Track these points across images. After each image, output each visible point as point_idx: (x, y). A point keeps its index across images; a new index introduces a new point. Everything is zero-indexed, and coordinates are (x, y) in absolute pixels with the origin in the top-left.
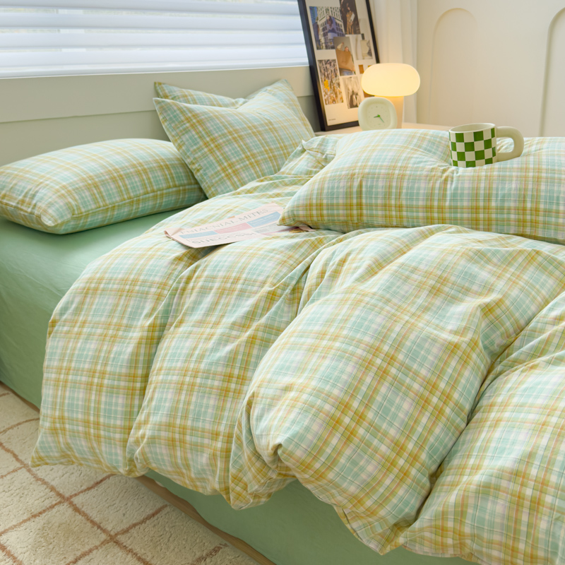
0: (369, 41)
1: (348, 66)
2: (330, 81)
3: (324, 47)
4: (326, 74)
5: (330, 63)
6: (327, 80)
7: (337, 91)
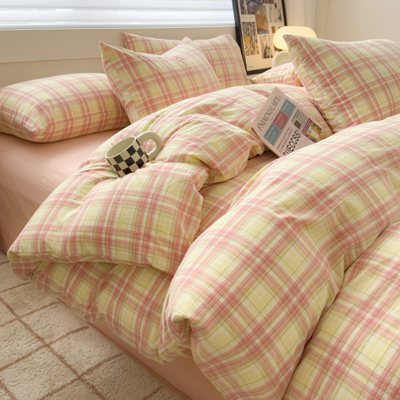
0: (280, 9)
2: (250, 38)
3: (247, 13)
4: (247, 32)
5: (251, 24)
6: (248, 37)
7: (255, 45)
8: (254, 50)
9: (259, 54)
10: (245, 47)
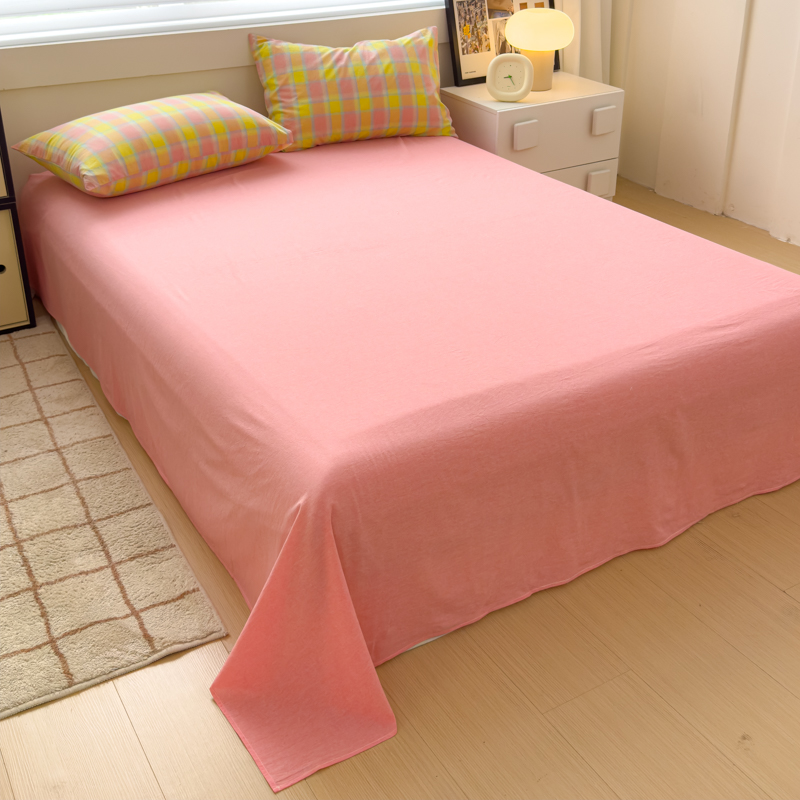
1: (504, 6)
2: (472, 25)
4: (468, 17)
5: (476, 4)
6: (467, 25)
7: (483, 37)
8: (480, 44)
9: (489, 50)
10: (460, 42)
